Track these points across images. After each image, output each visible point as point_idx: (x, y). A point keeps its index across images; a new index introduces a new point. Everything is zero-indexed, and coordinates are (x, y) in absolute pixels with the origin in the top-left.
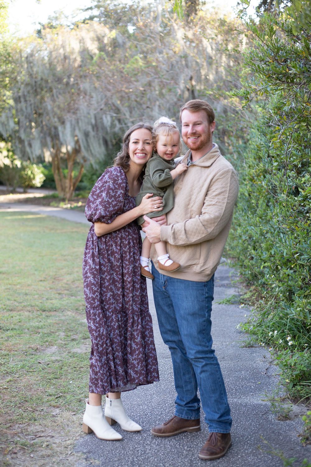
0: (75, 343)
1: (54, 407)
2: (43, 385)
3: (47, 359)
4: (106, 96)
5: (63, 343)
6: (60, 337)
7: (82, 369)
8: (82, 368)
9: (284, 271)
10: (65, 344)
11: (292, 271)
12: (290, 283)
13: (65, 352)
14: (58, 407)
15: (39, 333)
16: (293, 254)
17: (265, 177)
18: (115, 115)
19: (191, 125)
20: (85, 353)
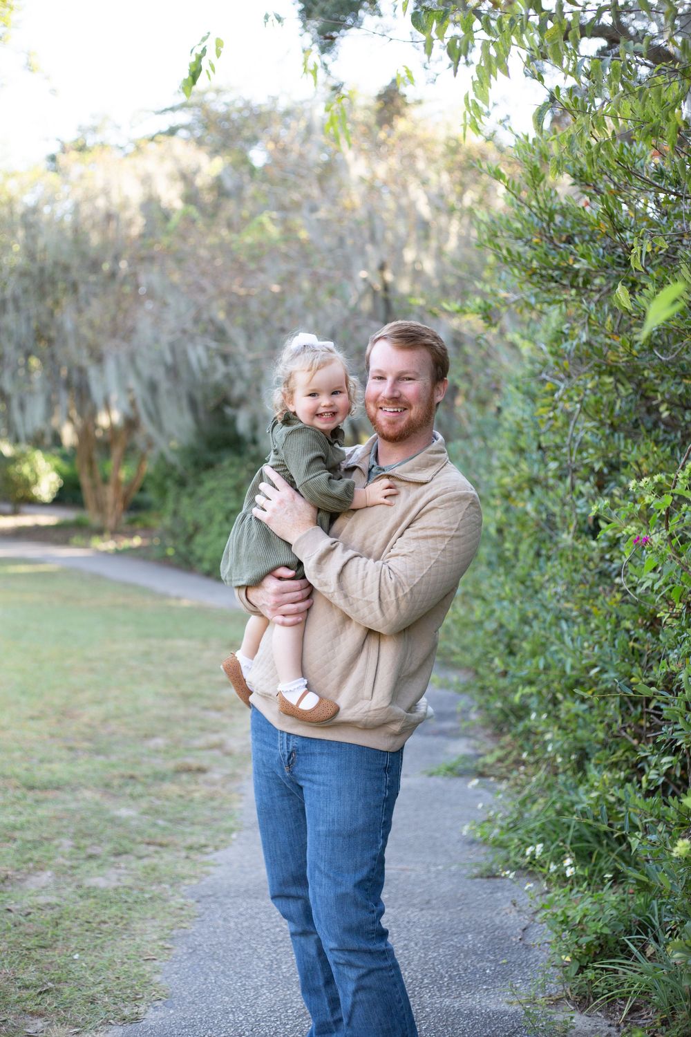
0: (94, 864)
1: (32, 1014)
2: (11, 963)
3: (27, 901)
4: (196, 303)
5: (68, 863)
6: (60, 850)
7: (104, 927)
8: (105, 922)
9: (569, 707)
10: (72, 867)
11: (585, 707)
12: (580, 733)
13: (69, 885)
14: (41, 1015)
15: (15, 840)
16: (588, 669)
17: (532, 493)
18: (213, 345)
19: (390, 379)
20: (116, 889)
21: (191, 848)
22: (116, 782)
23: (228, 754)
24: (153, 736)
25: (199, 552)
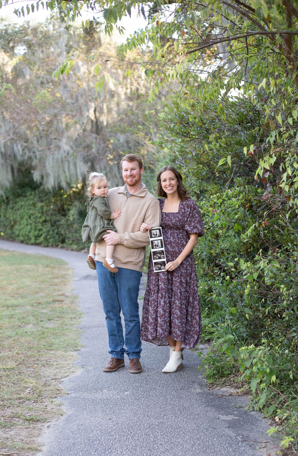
0: (44, 322)
4: (14, 126)
15: (15, 318)
19: (129, 170)
20: (54, 327)
21: (71, 318)
22: (35, 304)
23: (67, 297)
24: (38, 293)
25: (17, 233)
